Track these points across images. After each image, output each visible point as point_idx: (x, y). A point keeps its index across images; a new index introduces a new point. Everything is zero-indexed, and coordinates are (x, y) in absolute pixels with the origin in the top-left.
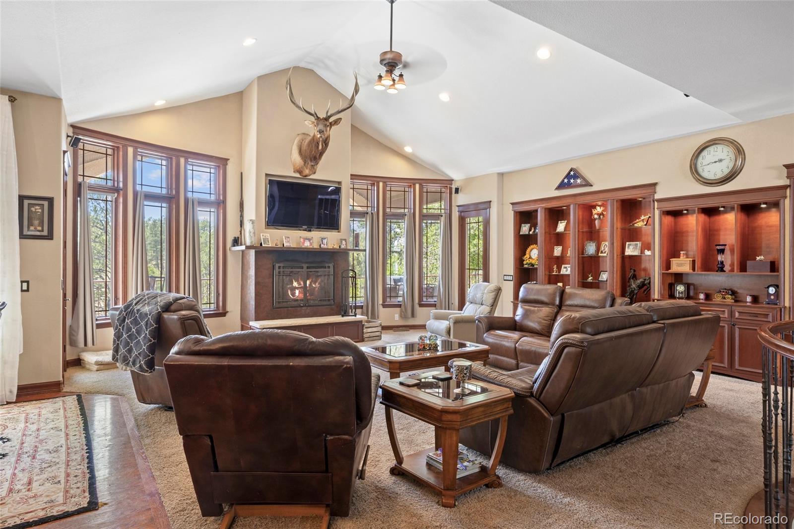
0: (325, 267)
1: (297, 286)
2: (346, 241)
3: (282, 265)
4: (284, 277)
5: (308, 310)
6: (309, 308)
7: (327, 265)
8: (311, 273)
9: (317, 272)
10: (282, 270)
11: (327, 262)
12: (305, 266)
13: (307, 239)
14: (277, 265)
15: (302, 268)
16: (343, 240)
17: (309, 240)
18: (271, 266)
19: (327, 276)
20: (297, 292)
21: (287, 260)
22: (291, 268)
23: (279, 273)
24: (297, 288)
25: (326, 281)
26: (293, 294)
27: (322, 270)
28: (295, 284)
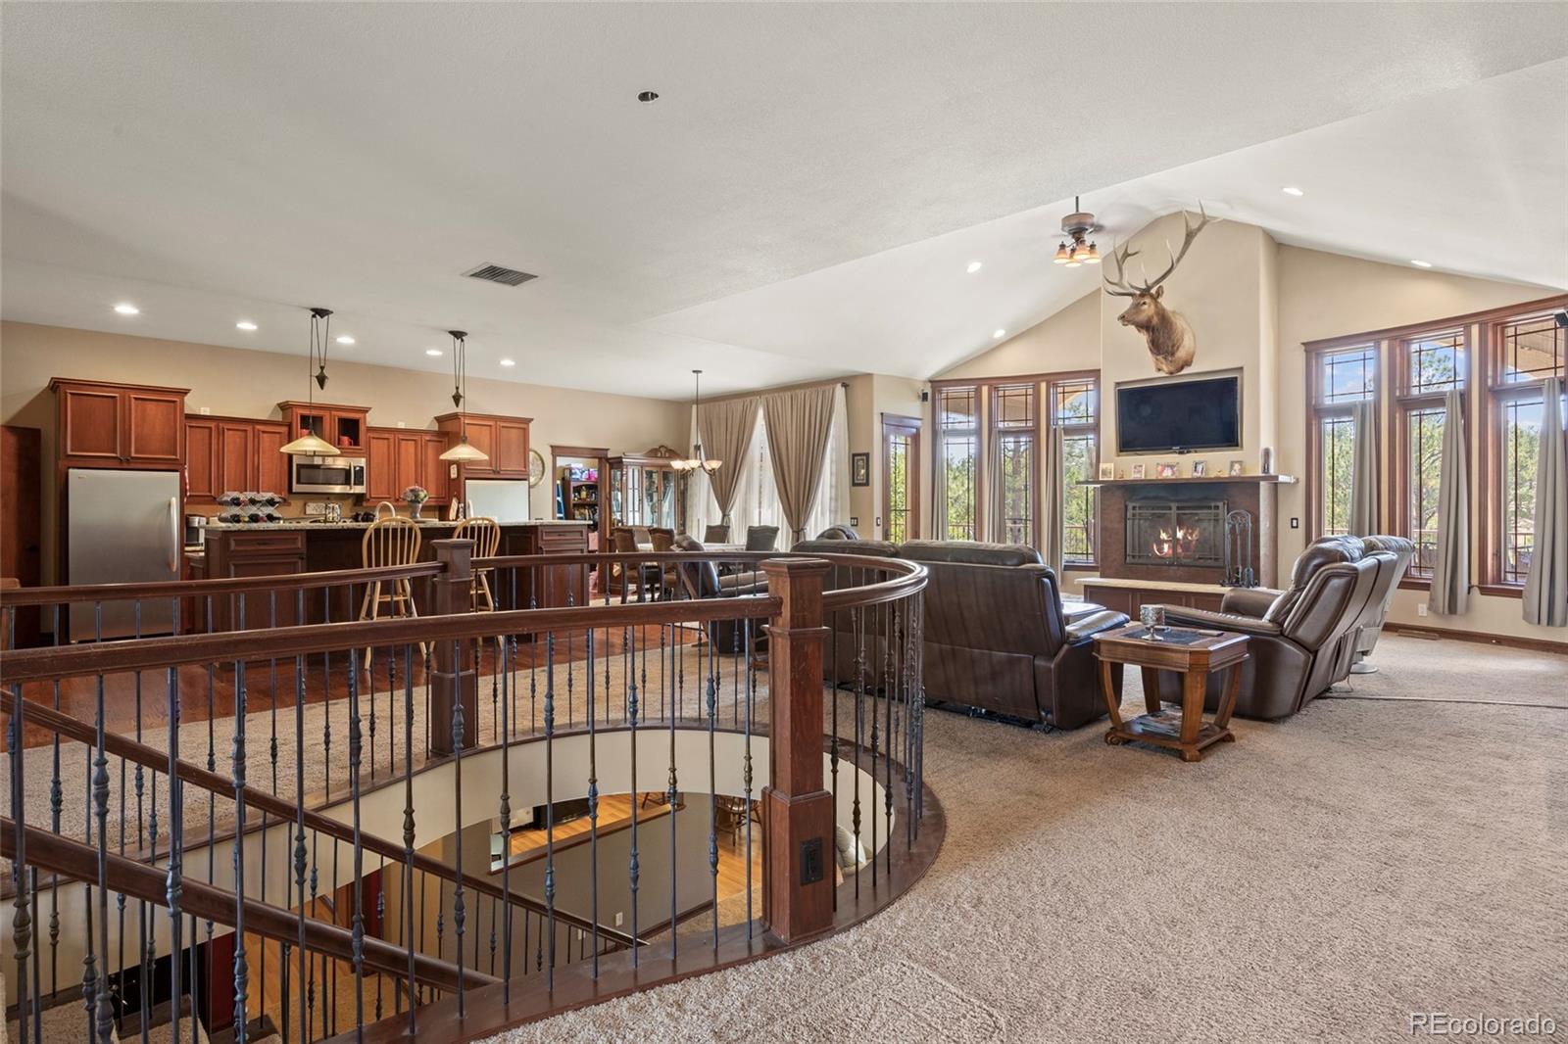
0: (1210, 508)
1: (1166, 538)
2: (1241, 465)
3: (1137, 505)
4: (1142, 522)
5: (1181, 571)
6: (1181, 568)
7: (1213, 504)
8: (1184, 517)
9: (1196, 514)
10: (1137, 511)
11: (1215, 500)
12: (1174, 506)
13: (1168, 466)
14: (1130, 506)
15: (1170, 509)
16: (1236, 462)
17: (1172, 467)
18: (1123, 506)
19: (1212, 521)
20: (1166, 546)
21: (1145, 498)
22: (1153, 509)
23: (1134, 515)
24: (1167, 542)
25: (1212, 529)
26: (1160, 550)
27: (1206, 511)
28: (1163, 536)
